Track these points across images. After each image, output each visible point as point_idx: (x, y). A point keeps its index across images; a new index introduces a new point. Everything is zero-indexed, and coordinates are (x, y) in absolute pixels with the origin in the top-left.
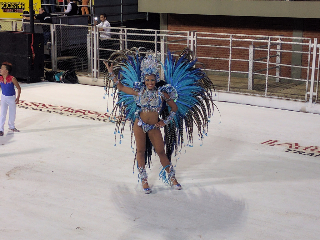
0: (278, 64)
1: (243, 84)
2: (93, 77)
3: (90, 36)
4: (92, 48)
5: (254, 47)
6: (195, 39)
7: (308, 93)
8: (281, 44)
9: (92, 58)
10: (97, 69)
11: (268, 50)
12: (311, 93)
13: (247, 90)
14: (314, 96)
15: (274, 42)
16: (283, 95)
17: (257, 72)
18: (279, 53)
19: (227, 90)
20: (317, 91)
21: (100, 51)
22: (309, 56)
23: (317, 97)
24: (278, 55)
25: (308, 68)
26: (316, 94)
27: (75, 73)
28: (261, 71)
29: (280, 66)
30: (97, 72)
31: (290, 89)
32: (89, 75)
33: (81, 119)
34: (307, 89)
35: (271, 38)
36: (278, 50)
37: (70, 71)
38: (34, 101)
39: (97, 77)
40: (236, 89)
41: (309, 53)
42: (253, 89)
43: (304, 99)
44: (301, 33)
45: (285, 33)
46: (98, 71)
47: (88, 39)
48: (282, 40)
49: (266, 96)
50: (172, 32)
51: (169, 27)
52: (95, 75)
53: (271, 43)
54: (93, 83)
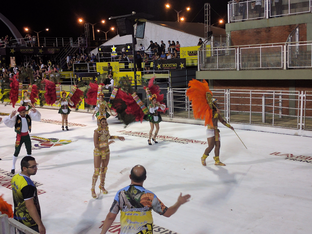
0: (280, 107)
1: (259, 120)
2: (170, 117)
4: (169, 101)
5: (265, 97)
6: (229, 94)
7: (299, 124)
8: (282, 95)
9: (169, 106)
10: (172, 112)
11: (274, 99)
12: (301, 124)
13: (261, 123)
14: (303, 126)
15: (277, 94)
16: (284, 125)
17: (267, 112)
18: (280, 101)
19: (249, 123)
20: (304, 122)
22: (299, 102)
23: (305, 126)
24: (280, 102)
25: (298, 109)
26: (304, 124)
28: (270, 111)
29: (282, 108)
30: (172, 114)
31: (288, 122)
32: (168, 116)
34: (298, 122)
35: (275, 92)
36: (280, 99)
38: (137, 131)
39: (172, 117)
40: (254, 123)
41: (299, 100)
42: (265, 122)
43: (297, 128)
44: (294, 89)
45: (284, 89)
47: (167, 95)
48: (282, 92)
49: (273, 126)
50: (215, 90)
51: (214, 87)
53: (275, 95)
54: (170, 121)
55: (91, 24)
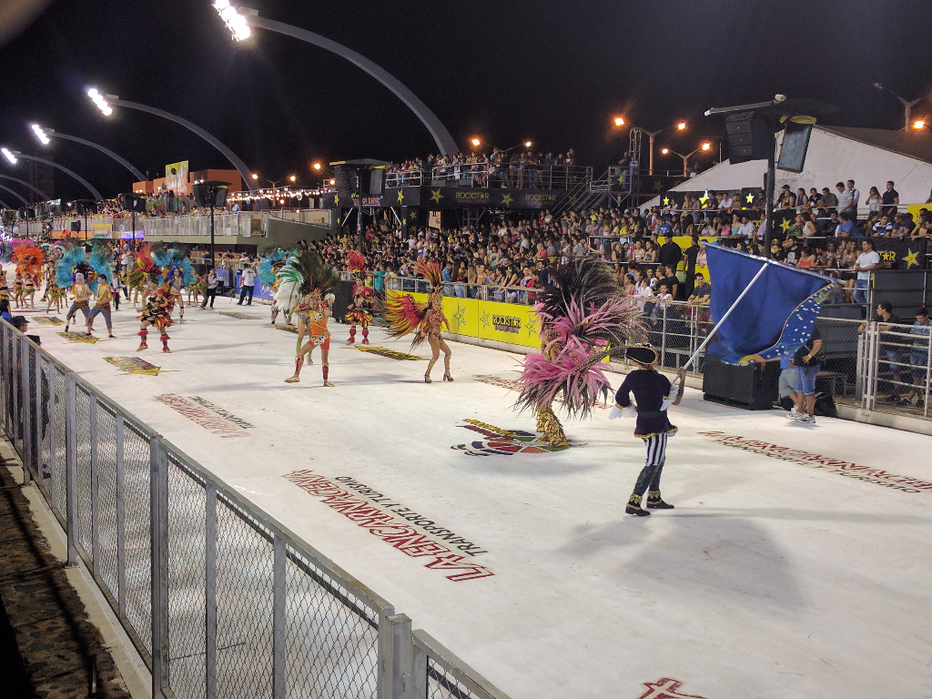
2: (865, 408)
3: (864, 338)
4: (865, 358)
9: (864, 376)
10: (872, 394)
21: (880, 364)
27: (831, 399)
30: (871, 400)
32: (857, 404)
33: (837, 477)
37: (823, 395)
38: (758, 439)
39: (870, 409)
46: (872, 398)
47: (860, 343)
52: (868, 406)
54: (863, 419)
55: (648, 133)
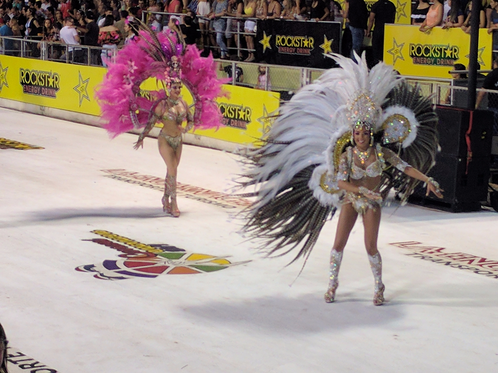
38: (464, 251)
